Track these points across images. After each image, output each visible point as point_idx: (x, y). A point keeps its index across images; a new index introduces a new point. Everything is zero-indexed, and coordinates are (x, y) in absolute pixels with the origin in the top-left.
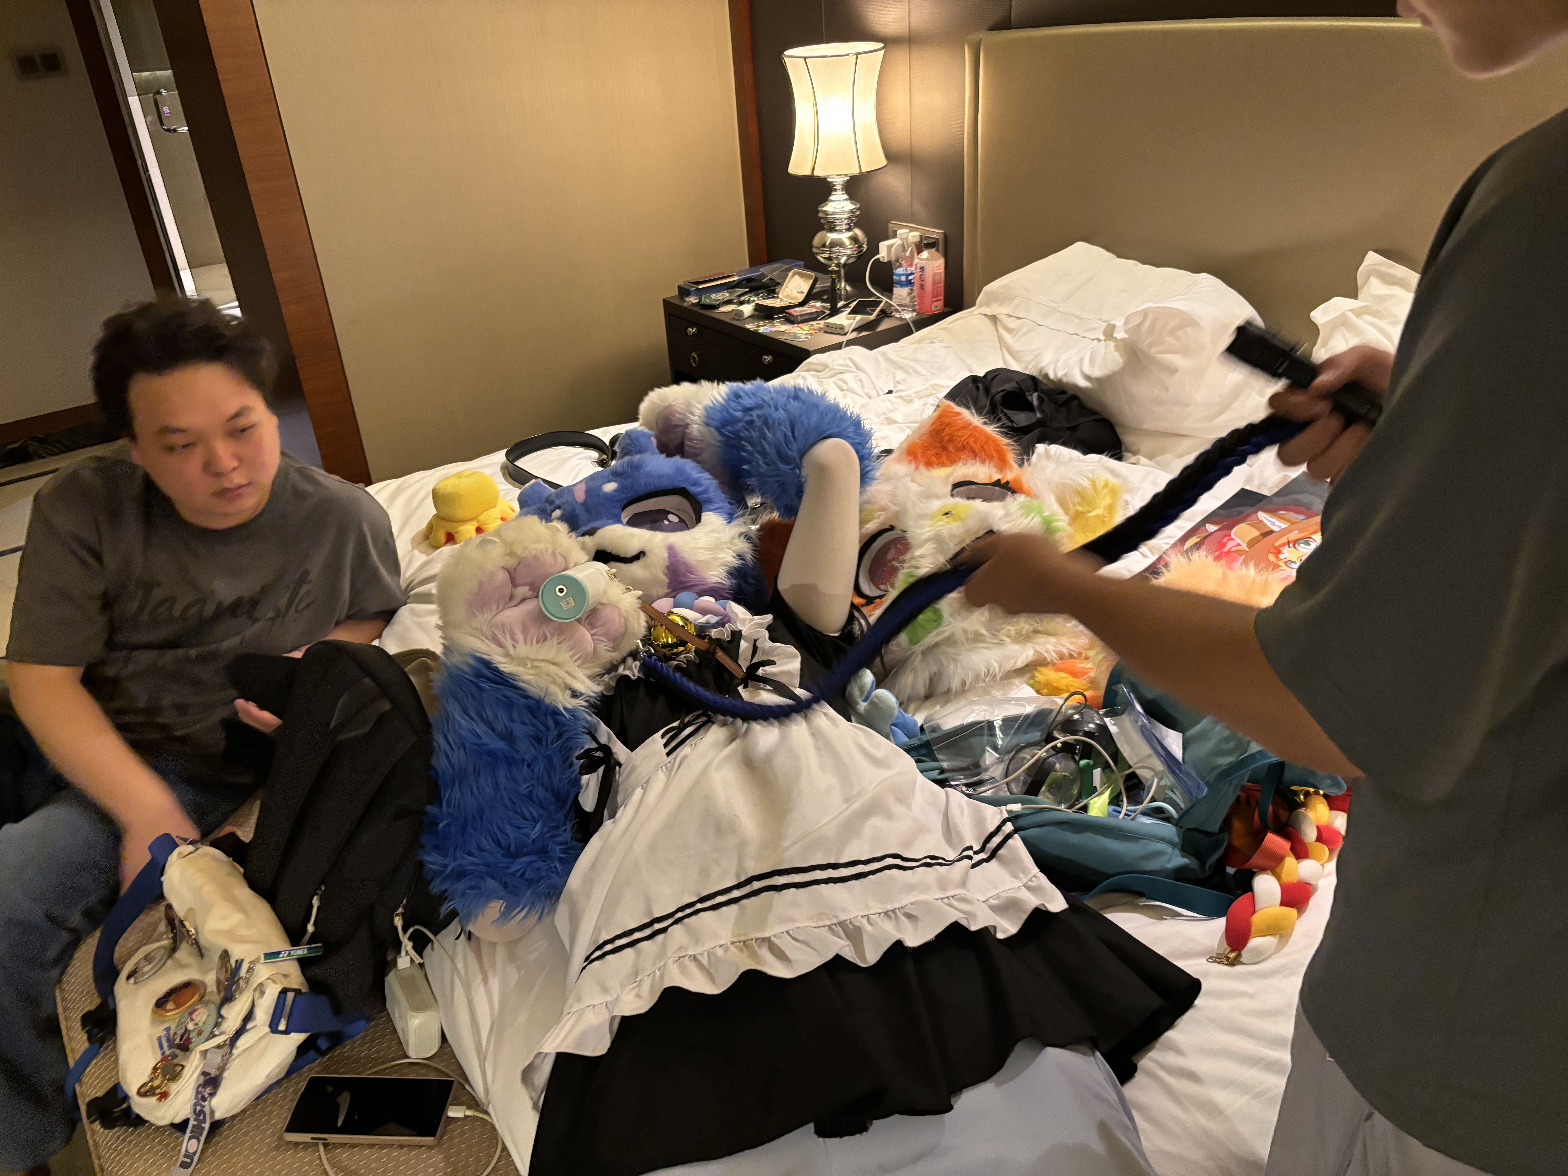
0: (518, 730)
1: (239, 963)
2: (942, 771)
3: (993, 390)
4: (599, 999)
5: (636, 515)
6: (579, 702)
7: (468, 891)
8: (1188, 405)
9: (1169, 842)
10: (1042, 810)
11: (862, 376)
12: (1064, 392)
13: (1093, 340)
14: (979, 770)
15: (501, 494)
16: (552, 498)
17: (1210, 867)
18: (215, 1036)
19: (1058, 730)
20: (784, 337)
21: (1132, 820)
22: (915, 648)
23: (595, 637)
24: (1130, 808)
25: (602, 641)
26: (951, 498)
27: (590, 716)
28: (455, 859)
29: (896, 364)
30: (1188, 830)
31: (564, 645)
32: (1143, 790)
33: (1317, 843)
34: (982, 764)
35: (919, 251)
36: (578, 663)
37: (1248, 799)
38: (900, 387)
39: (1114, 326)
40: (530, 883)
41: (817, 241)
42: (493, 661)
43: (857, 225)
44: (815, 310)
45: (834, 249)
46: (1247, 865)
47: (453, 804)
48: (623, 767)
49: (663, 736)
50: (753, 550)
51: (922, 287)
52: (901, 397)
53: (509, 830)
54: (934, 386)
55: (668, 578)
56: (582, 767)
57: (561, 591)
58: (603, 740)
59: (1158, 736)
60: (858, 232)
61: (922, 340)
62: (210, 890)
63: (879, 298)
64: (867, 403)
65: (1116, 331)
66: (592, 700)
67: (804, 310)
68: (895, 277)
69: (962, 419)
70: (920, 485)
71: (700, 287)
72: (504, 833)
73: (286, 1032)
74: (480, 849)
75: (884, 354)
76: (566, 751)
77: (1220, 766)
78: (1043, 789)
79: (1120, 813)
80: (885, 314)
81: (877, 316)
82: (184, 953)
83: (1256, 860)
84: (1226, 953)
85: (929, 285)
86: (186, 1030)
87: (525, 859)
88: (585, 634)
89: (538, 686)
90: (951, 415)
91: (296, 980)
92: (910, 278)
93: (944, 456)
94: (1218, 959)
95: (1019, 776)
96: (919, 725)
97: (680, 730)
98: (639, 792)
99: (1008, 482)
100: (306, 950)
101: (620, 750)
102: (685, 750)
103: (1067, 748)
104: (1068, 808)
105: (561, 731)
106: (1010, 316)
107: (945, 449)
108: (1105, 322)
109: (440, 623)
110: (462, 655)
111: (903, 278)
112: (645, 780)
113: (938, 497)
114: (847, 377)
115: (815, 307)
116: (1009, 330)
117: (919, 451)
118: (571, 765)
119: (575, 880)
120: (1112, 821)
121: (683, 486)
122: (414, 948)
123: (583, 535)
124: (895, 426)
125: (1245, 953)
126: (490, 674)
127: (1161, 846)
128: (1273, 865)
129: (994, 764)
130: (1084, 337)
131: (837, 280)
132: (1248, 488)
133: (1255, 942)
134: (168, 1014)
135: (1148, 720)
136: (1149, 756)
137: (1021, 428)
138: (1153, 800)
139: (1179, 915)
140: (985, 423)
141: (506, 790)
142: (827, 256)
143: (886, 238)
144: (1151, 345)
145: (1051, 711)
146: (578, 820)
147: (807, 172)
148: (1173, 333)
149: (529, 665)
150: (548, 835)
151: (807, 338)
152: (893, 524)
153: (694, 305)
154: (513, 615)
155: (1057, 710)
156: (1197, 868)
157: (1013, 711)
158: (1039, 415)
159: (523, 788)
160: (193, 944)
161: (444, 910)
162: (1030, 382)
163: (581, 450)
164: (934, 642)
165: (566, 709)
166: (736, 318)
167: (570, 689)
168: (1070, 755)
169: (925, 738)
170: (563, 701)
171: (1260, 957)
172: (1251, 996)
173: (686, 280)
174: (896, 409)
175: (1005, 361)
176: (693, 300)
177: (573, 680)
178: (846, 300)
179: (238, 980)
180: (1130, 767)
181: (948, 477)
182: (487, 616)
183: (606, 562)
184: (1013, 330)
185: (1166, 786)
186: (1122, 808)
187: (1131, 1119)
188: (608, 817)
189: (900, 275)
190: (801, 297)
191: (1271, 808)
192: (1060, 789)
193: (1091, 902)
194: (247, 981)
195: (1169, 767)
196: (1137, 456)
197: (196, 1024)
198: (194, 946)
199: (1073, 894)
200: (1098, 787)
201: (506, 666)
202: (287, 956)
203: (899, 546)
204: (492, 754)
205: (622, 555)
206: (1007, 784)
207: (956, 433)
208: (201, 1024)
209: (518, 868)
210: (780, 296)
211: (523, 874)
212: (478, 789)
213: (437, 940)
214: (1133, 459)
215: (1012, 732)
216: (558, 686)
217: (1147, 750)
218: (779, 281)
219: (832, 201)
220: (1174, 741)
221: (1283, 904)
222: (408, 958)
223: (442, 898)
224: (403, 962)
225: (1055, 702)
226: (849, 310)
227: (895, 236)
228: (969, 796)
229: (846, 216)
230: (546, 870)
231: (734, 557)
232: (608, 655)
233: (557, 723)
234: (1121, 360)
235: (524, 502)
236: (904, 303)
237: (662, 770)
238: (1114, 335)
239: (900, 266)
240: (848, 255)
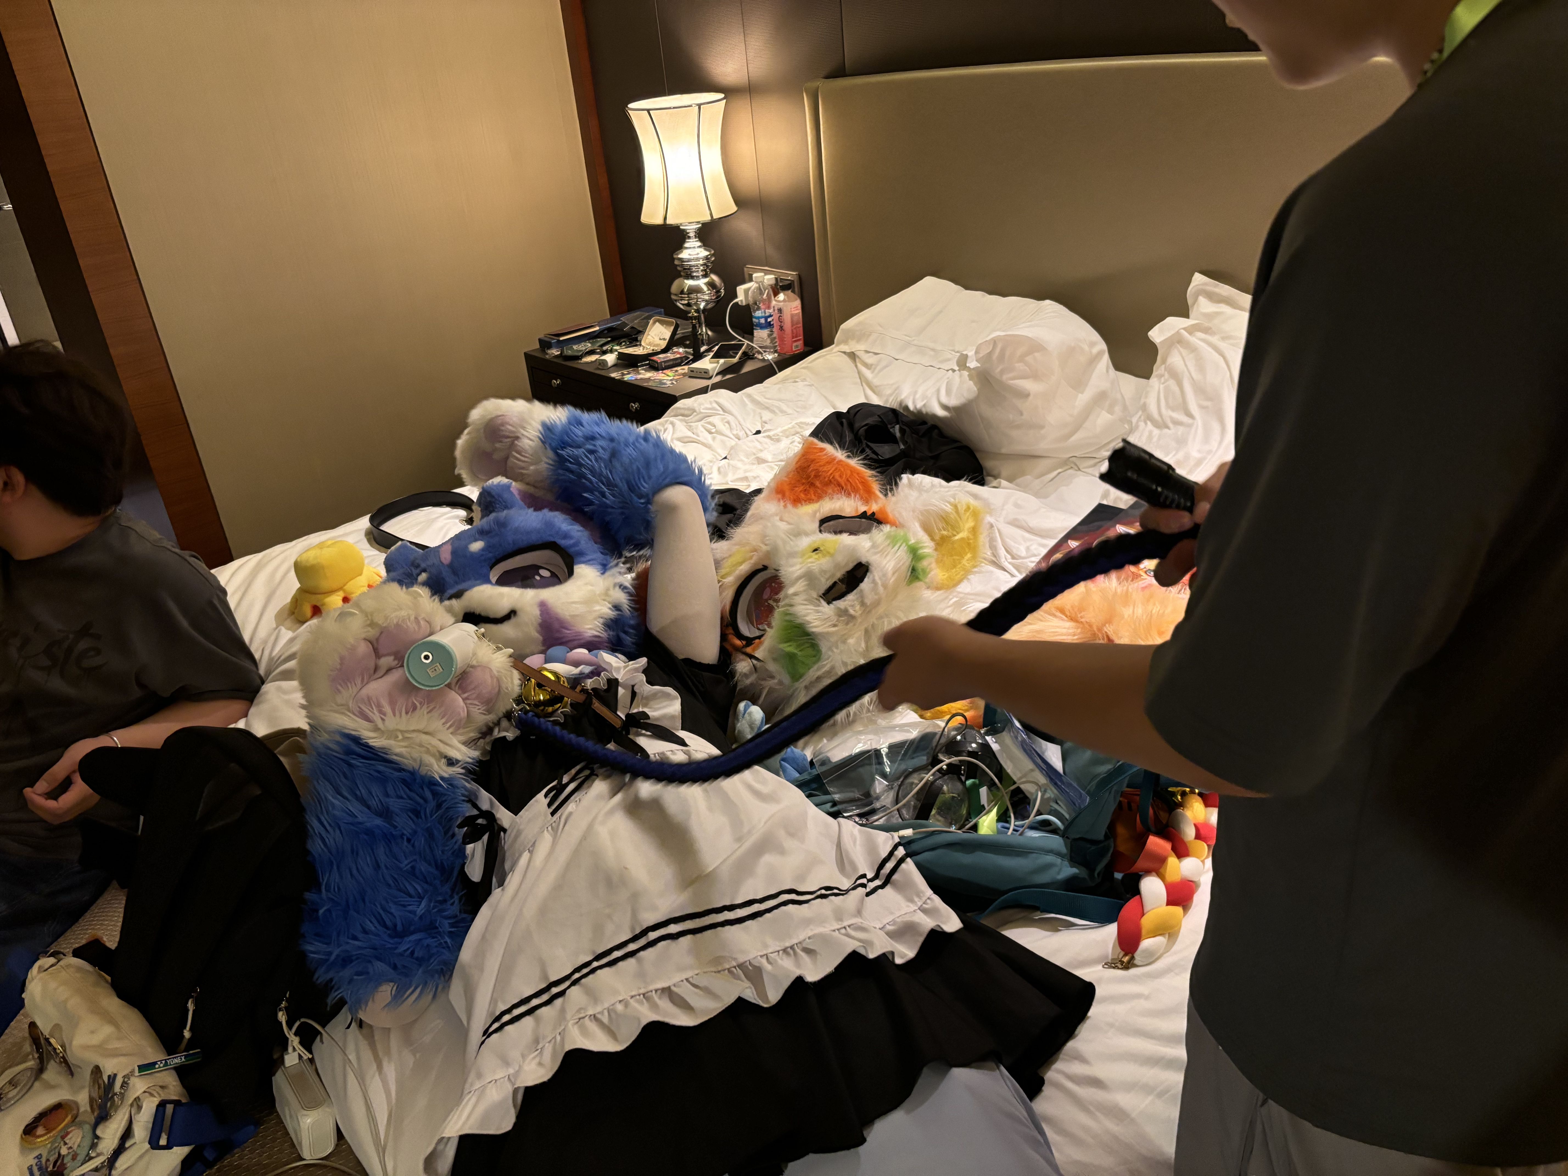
0: (395, 804)
1: (112, 1078)
2: (835, 804)
3: (857, 425)
4: (500, 1074)
5: (506, 573)
6: (458, 770)
7: (355, 977)
8: (1042, 427)
9: (1058, 854)
10: (933, 833)
11: (730, 418)
12: (924, 423)
13: (948, 371)
14: (870, 799)
15: (366, 561)
16: (417, 561)
17: (1098, 874)
18: (91, 1158)
19: (942, 753)
20: (650, 384)
21: (1021, 834)
22: (797, 684)
23: (468, 702)
24: (1017, 823)
25: (475, 705)
26: (820, 534)
27: (469, 783)
28: (339, 945)
29: (762, 404)
30: (1075, 840)
31: (435, 714)
32: (1029, 804)
33: (1197, 841)
34: (872, 793)
35: (776, 294)
36: (451, 730)
37: (1129, 804)
38: (767, 427)
39: (967, 356)
40: (420, 961)
41: (674, 288)
42: (362, 737)
43: (713, 271)
44: (678, 356)
45: (692, 296)
46: (1134, 869)
47: (332, 887)
48: (508, 833)
49: (546, 796)
50: (629, 600)
51: (781, 328)
52: (769, 437)
53: (393, 909)
54: (799, 425)
55: (541, 635)
56: (465, 836)
57: (426, 657)
58: (485, 806)
59: (1037, 750)
60: (714, 277)
61: (787, 380)
62: (75, 1003)
63: (740, 341)
64: (737, 444)
65: (969, 360)
66: (468, 766)
67: (667, 357)
68: (754, 320)
69: (826, 455)
70: (789, 523)
71: (561, 339)
72: (389, 912)
73: (168, 1147)
74: (365, 931)
75: (749, 396)
76: (447, 822)
77: (1099, 774)
78: (933, 812)
79: (1008, 829)
80: (748, 356)
81: (740, 359)
82: (52, 1073)
83: (1141, 864)
84: (1120, 957)
85: (787, 325)
86: (59, 1154)
87: (413, 937)
88: (456, 700)
89: (412, 757)
90: (815, 451)
91: (174, 1089)
92: (769, 320)
93: (812, 492)
94: (1112, 964)
95: (908, 802)
96: (809, 759)
97: (561, 788)
98: (526, 856)
99: (873, 514)
100: (183, 1058)
101: (503, 815)
102: (570, 807)
103: (953, 769)
104: (959, 829)
105: (440, 801)
106: (867, 352)
107: (812, 485)
108: (958, 352)
109: (303, 702)
110: (328, 733)
111: (763, 321)
112: (531, 844)
113: (807, 534)
114: (715, 420)
115: (680, 353)
116: (866, 365)
117: (786, 488)
118: (453, 835)
119: (466, 954)
120: (1002, 838)
121: (552, 539)
122: (301, 1043)
123: (450, 598)
124: (764, 465)
125: (1137, 955)
126: (360, 750)
127: (1050, 858)
128: (1157, 867)
129: (885, 791)
130: (939, 369)
131: (697, 326)
132: (1105, 502)
133: (1146, 944)
134: (39, 1140)
135: (1026, 735)
136: (1032, 770)
137: (886, 459)
138: (1039, 813)
139: (1073, 925)
140: (848, 457)
141: (387, 868)
142: (686, 302)
143: (743, 282)
144: (1002, 372)
145: (935, 734)
146: (465, 891)
147: (659, 221)
148: (1021, 359)
149: (400, 737)
150: (436, 910)
151: (672, 383)
152: (765, 564)
153: (557, 357)
154: (378, 687)
155: (940, 733)
156: (1086, 877)
157: (898, 737)
158: (902, 447)
159: (405, 864)
160: (61, 1062)
161: (331, 999)
162: (891, 415)
163: (448, 509)
164: (816, 676)
165: (442, 778)
166: (600, 367)
167: (446, 757)
168: (955, 776)
169: (814, 772)
170: (439, 770)
171: (1152, 957)
172: (1147, 998)
173: (547, 333)
174: (765, 449)
175: (866, 397)
176: (555, 352)
177: (448, 748)
178: (708, 345)
179: (112, 1097)
180: (1015, 783)
181: (815, 513)
182: (352, 690)
183: (476, 623)
184: (872, 365)
185: (1049, 799)
186: (1010, 824)
187: (1042, 1133)
188: (497, 885)
189: (759, 318)
190: (663, 344)
191: (1151, 811)
192: (949, 812)
193: (987, 921)
194: (122, 1096)
195: (1051, 779)
196: (998, 480)
197: (71, 1148)
198: (63, 1065)
199: (968, 914)
200: (986, 806)
201: (375, 741)
202: (164, 1066)
203: (773, 584)
204: (369, 832)
205: (492, 616)
206: (898, 810)
207: (821, 469)
208: (75, 1147)
209: (407, 947)
210: (643, 343)
211: (412, 953)
212: (357, 869)
213: (326, 1032)
214: (995, 483)
215: (899, 758)
216: (433, 755)
217: (1028, 765)
218: (641, 329)
219: (687, 248)
220: (1053, 754)
221: (1170, 903)
222: (296, 1054)
223: (329, 986)
224: (291, 1059)
225: (938, 726)
226: (712, 354)
227: (751, 280)
228: (861, 825)
229: (701, 262)
230: (436, 947)
231: (610, 609)
232: (481, 718)
233: (435, 794)
234: (976, 389)
235: (389, 565)
236: (765, 344)
237: (547, 830)
238: (968, 365)
239: (759, 309)
240: (706, 301)
